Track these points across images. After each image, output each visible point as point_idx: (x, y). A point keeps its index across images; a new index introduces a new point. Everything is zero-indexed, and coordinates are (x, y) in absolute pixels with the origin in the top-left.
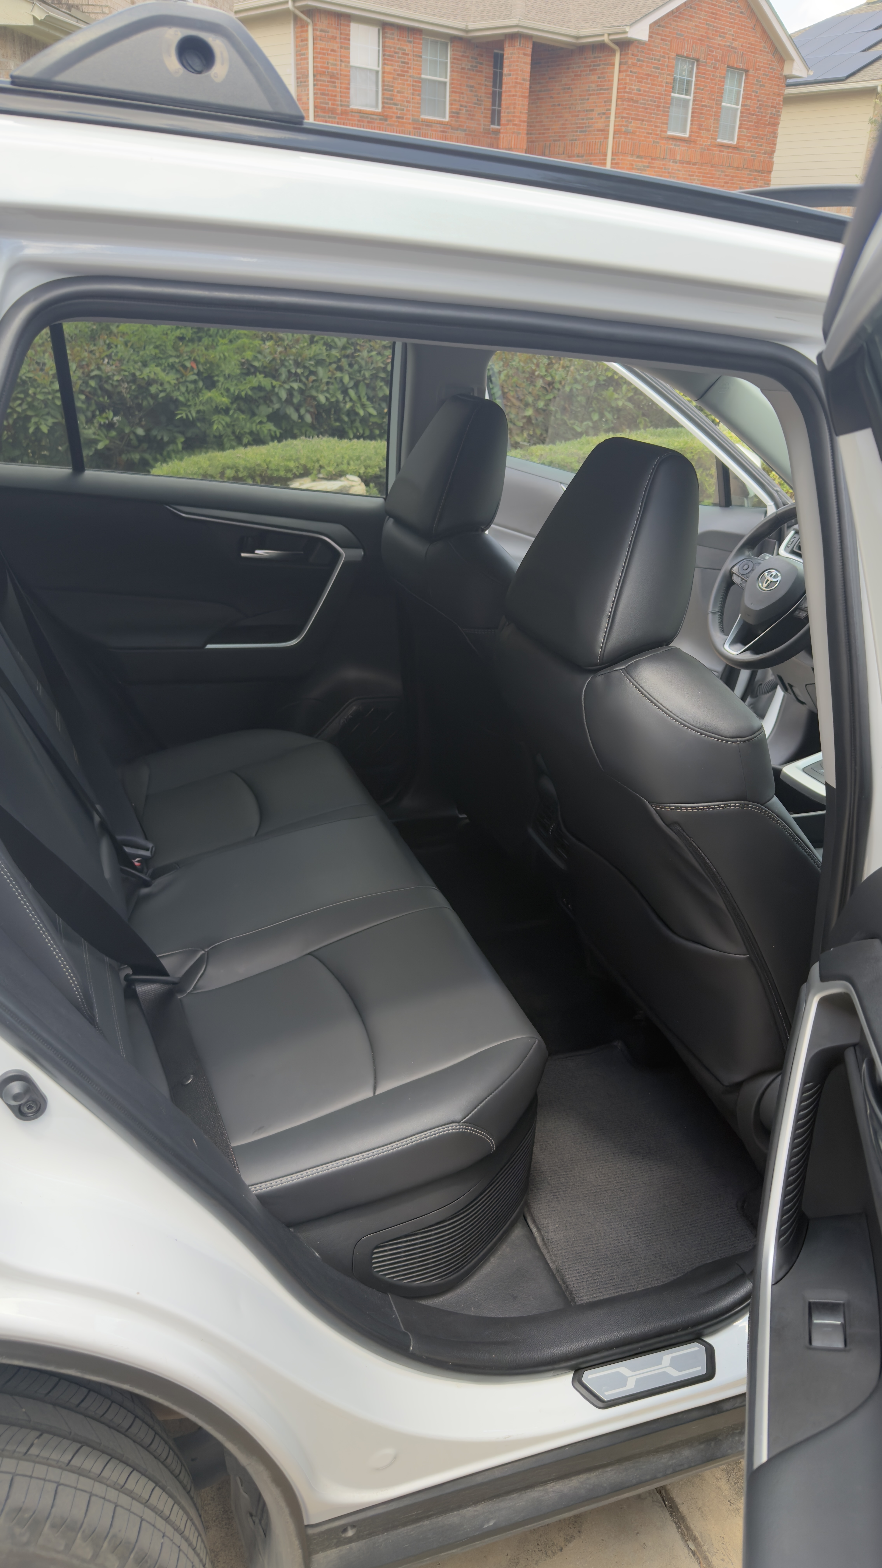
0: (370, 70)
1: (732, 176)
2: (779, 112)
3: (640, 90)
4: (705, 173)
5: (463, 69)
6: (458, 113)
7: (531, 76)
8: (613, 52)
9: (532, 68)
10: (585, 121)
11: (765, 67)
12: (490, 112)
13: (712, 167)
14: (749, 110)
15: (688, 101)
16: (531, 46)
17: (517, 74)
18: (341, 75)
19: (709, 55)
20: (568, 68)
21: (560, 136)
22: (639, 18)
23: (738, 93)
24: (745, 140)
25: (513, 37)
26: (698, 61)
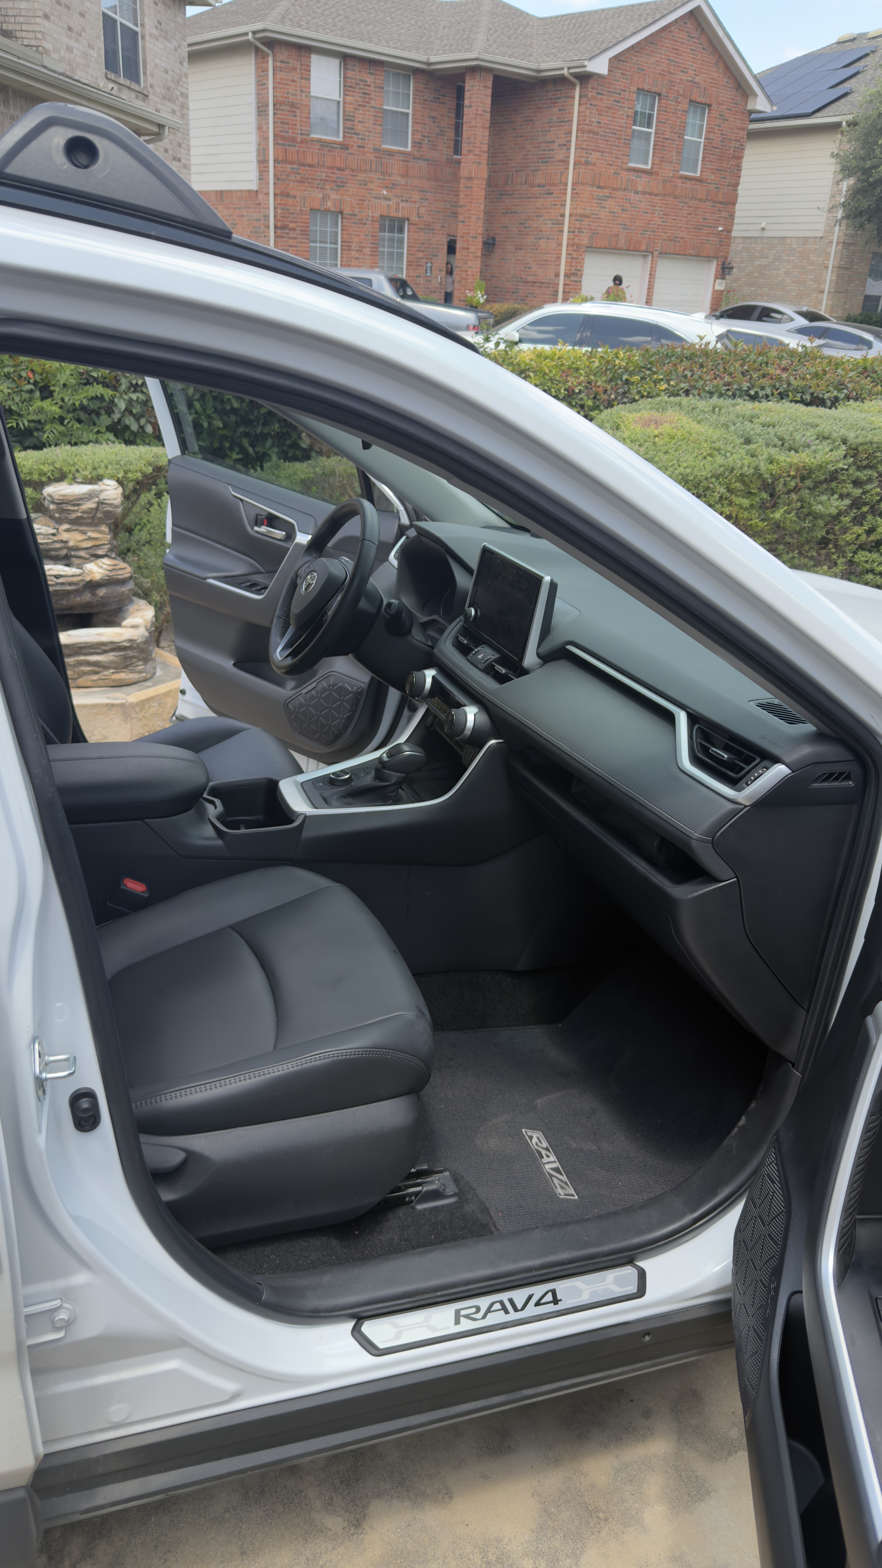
0: (333, 100)
1: (695, 208)
2: (743, 145)
3: (599, 123)
4: (667, 204)
5: (425, 100)
6: (420, 143)
7: (492, 108)
8: (573, 85)
9: (492, 100)
10: (546, 152)
11: (728, 102)
12: (453, 143)
13: (674, 198)
14: (712, 143)
15: (650, 134)
16: (491, 79)
17: (477, 106)
18: (301, 104)
19: (671, 89)
20: (530, 101)
21: (522, 167)
22: (598, 52)
23: (702, 126)
24: (708, 172)
25: (475, 70)
26: (659, 95)
